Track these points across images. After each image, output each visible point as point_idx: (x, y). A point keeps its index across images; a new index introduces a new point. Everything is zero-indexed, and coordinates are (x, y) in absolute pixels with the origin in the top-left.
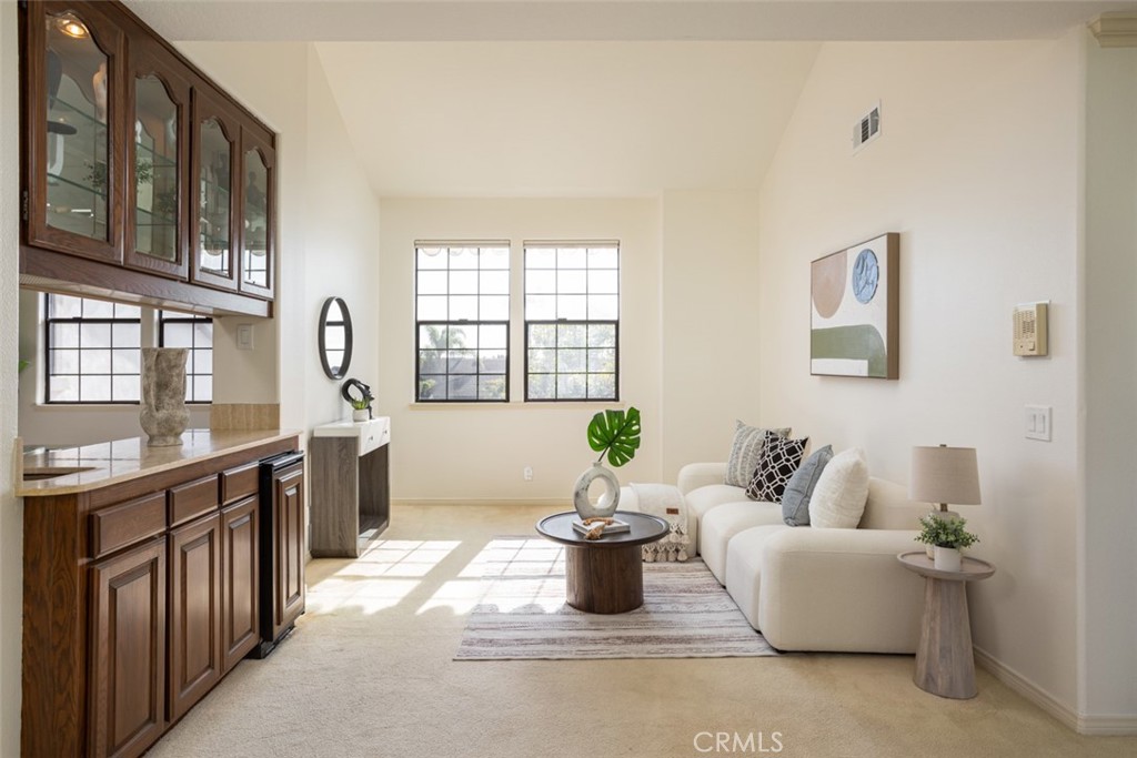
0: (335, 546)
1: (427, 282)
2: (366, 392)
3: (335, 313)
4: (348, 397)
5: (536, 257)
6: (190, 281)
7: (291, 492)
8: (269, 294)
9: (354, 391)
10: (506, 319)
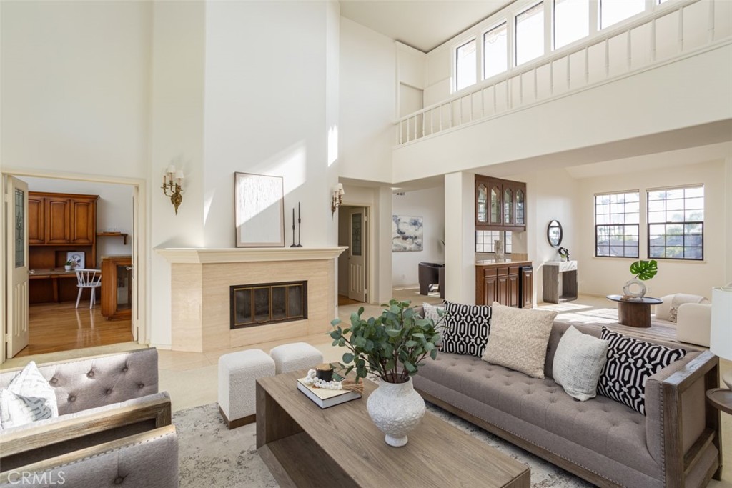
0: (551, 299)
1: (600, 209)
2: (566, 251)
3: (554, 224)
4: (561, 253)
5: (653, 195)
6: (503, 226)
7: (528, 275)
8: (524, 225)
9: (562, 251)
10: (638, 222)
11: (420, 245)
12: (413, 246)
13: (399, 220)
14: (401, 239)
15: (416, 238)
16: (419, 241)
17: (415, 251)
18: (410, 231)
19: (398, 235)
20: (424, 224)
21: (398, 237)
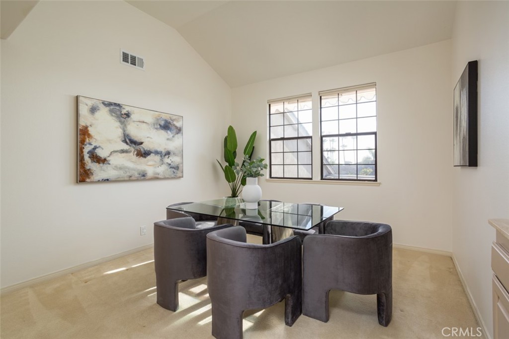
11: (177, 168)
12: (162, 170)
13: (128, 115)
14: (132, 156)
15: (168, 153)
16: (174, 160)
17: (165, 178)
18: (155, 139)
19: (125, 147)
20: (184, 130)
21: (123, 151)
